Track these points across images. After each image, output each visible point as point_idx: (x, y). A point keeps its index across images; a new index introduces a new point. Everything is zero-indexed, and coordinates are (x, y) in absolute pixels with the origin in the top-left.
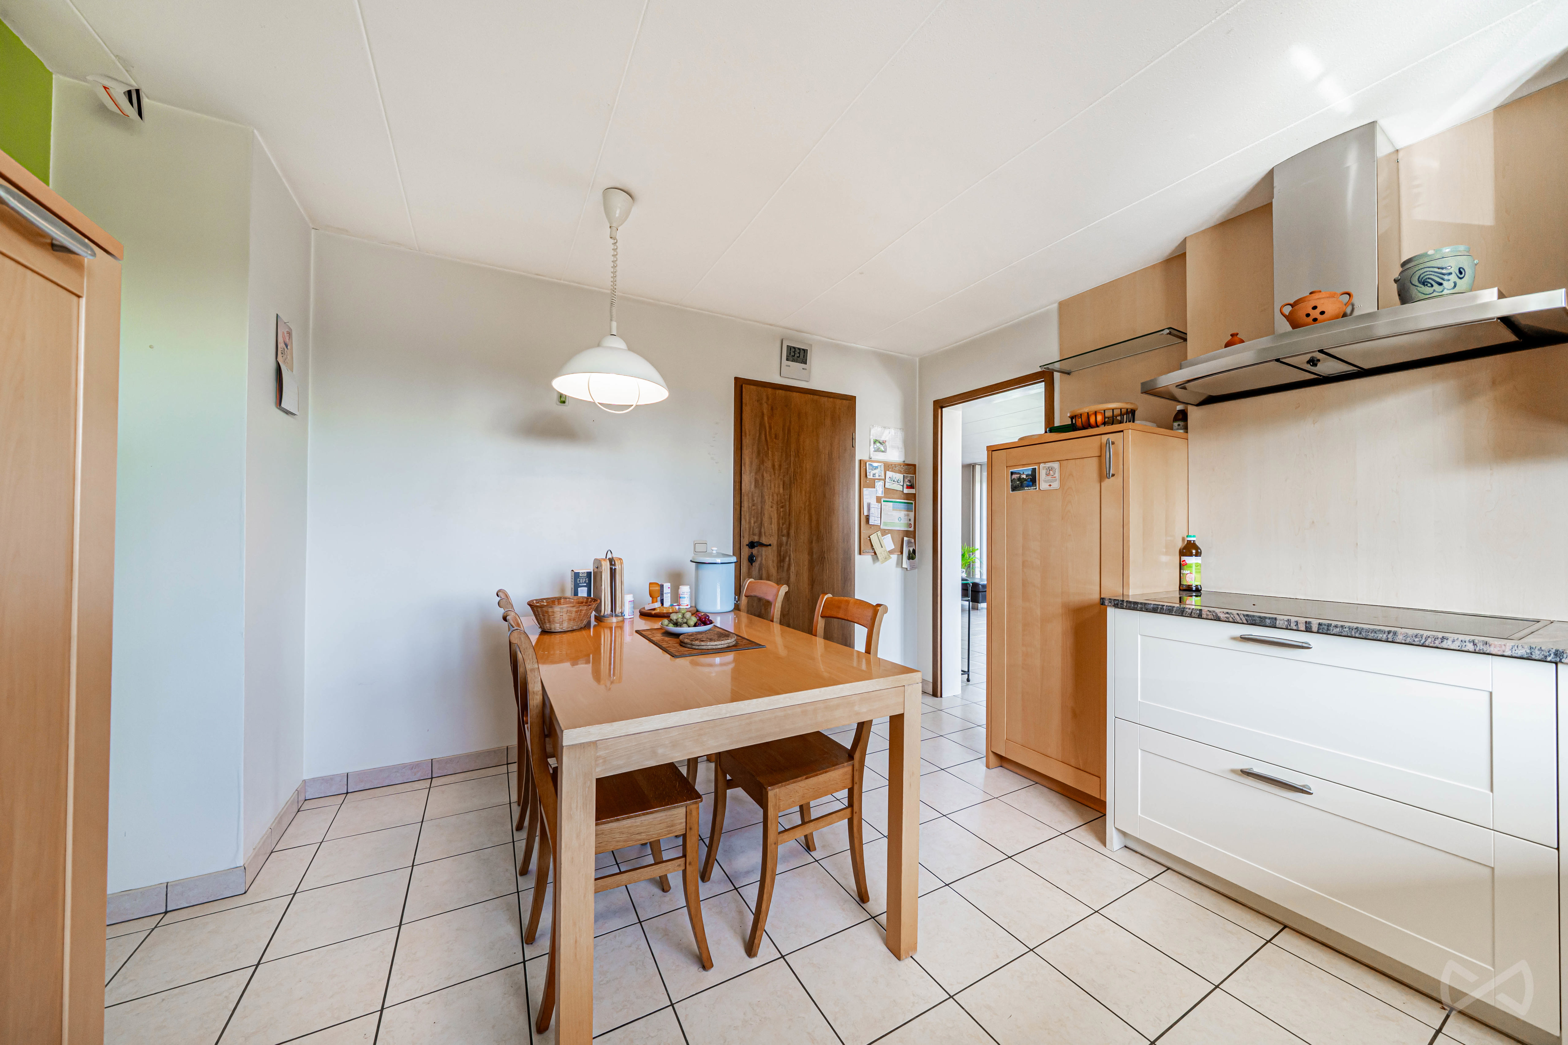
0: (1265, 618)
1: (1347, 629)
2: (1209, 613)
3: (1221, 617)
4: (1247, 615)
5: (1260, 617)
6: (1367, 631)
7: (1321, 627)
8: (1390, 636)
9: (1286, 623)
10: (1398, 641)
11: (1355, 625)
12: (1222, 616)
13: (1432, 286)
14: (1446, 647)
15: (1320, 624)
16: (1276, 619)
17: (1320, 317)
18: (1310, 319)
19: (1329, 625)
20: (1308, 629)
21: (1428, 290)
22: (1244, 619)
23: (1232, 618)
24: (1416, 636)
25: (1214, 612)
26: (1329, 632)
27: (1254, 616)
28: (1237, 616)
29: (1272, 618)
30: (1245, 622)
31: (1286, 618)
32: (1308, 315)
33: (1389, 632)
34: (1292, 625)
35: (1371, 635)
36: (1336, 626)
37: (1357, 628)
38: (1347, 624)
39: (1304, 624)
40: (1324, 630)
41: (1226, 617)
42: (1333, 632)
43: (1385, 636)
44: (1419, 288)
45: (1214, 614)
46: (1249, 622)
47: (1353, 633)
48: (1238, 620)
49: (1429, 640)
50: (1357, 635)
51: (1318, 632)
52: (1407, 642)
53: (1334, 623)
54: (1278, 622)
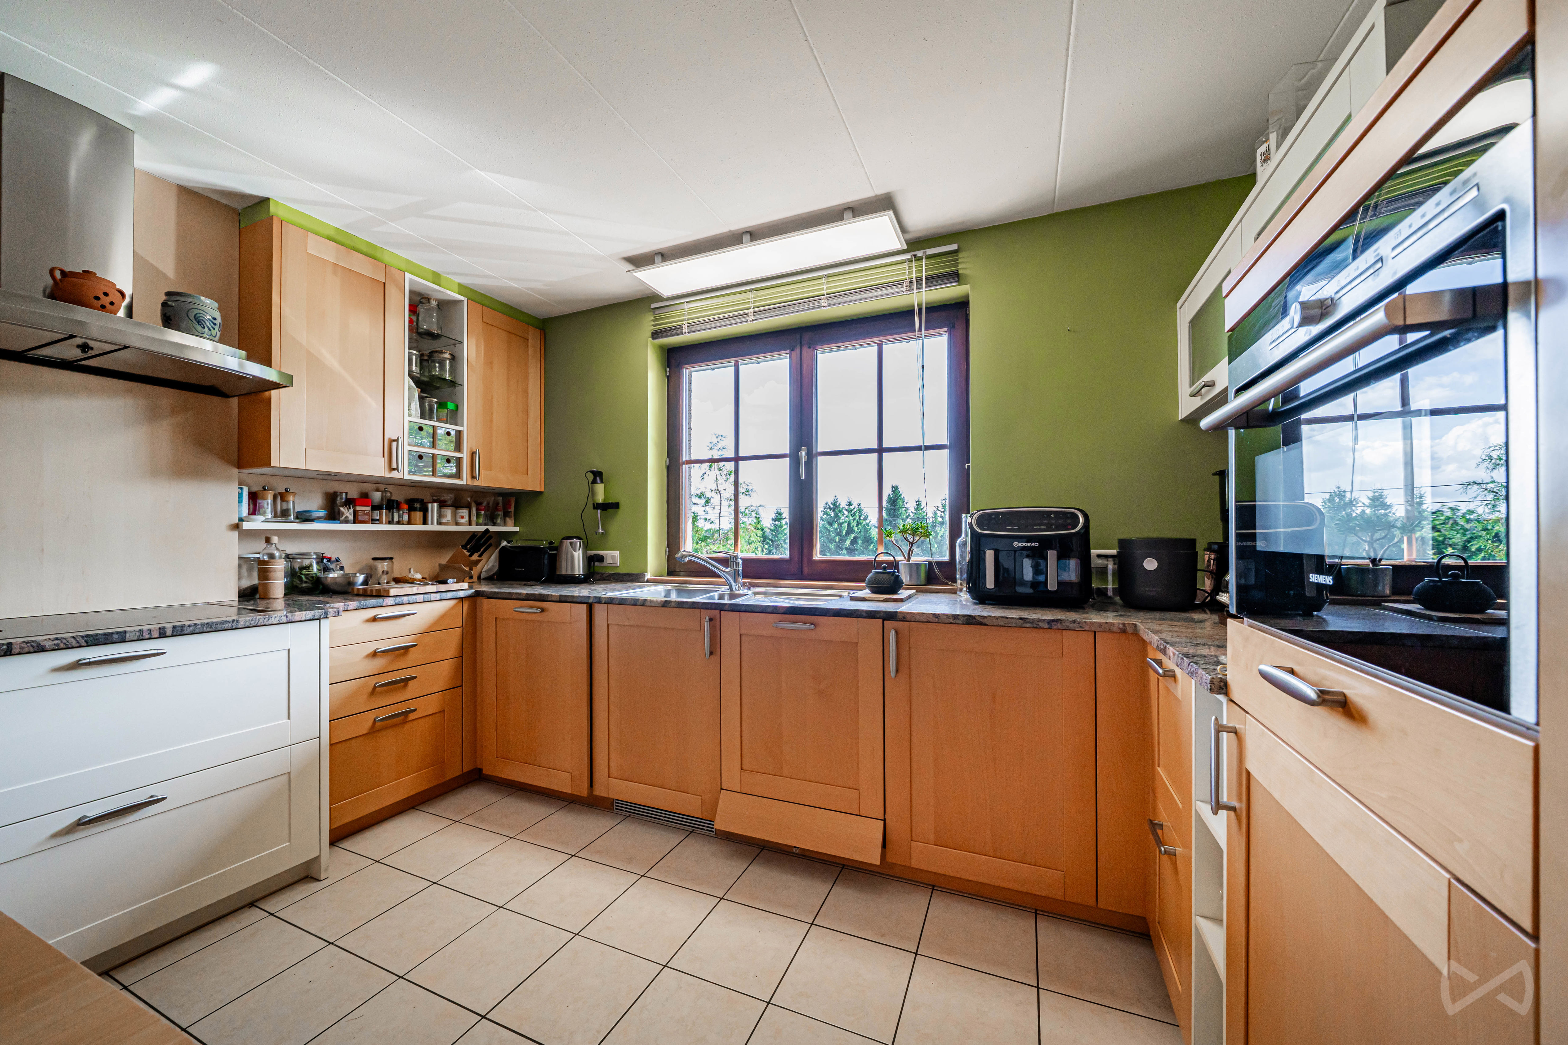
0: (112, 633)
1: (199, 626)
2: (24, 645)
3: (47, 646)
4: (87, 636)
5: (105, 634)
6: (217, 624)
7: (175, 630)
8: (234, 624)
9: (138, 634)
10: (240, 627)
11: (206, 621)
12: (47, 644)
13: (204, 328)
14: (270, 623)
15: (174, 627)
16: (125, 632)
17: (108, 306)
18: (98, 304)
19: (183, 626)
20: (162, 634)
21: (199, 328)
22: (83, 641)
23: (65, 644)
24: (252, 620)
25: (33, 641)
26: (183, 633)
27: (97, 635)
28: (73, 640)
29: (121, 632)
30: (84, 644)
31: (137, 628)
32: (97, 298)
33: (233, 621)
34: (144, 634)
35: (219, 627)
36: (190, 626)
37: (208, 623)
38: (198, 622)
39: (158, 631)
40: (179, 631)
41: (55, 645)
42: (187, 632)
43: (230, 625)
44: (194, 324)
45: (34, 645)
46: (90, 643)
47: (205, 629)
48: (74, 643)
49: (261, 621)
50: (208, 630)
51: (172, 636)
52: (246, 626)
53: (187, 623)
54: (128, 635)
